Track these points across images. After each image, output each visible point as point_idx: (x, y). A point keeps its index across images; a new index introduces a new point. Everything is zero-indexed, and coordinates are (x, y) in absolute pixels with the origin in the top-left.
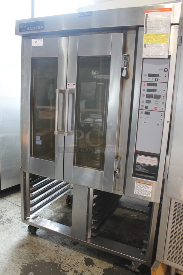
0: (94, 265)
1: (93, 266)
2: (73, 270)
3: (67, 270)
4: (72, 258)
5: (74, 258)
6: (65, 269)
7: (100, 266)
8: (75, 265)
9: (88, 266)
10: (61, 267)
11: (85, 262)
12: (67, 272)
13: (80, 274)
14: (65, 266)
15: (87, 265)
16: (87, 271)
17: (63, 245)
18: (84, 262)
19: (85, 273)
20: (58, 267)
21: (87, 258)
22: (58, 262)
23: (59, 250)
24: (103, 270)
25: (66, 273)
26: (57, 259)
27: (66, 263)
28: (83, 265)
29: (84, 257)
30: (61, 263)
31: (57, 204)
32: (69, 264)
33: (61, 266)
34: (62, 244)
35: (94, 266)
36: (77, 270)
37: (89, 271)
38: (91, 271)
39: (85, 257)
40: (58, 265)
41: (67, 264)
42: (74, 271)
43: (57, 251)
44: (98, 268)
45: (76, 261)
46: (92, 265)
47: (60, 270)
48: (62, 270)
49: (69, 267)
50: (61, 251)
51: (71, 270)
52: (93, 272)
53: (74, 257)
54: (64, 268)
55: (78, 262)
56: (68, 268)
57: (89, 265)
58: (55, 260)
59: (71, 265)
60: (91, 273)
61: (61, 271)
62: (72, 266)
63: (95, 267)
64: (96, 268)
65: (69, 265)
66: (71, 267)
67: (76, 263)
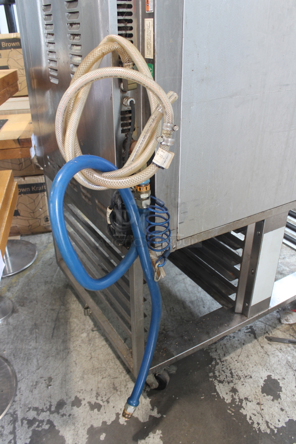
0: (277, 400)
1: (273, 400)
2: (232, 385)
3: (222, 378)
4: (246, 362)
5: (250, 365)
6: (219, 376)
7: (287, 409)
8: (242, 379)
9: (265, 394)
10: (215, 368)
11: (264, 384)
12: (220, 382)
13: (239, 399)
14: (223, 371)
15: (263, 392)
16: (255, 402)
17: (249, 332)
18: (262, 383)
19: (248, 403)
20: (212, 365)
21: (273, 378)
22: (217, 357)
23: (234, 337)
24: (287, 420)
25: (216, 383)
26: (219, 351)
27: (228, 366)
28: (256, 386)
29: (269, 374)
30: (221, 362)
31: (292, 254)
32: (233, 371)
33: (217, 367)
34: (247, 329)
35: (275, 401)
36: (238, 389)
37: (258, 404)
38: (262, 408)
39: (271, 375)
40: (214, 363)
41: (229, 369)
42: (233, 388)
43: (230, 337)
44: (282, 410)
45: (249, 373)
46: (272, 397)
47: (210, 372)
48: (214, 373)
49: (229, 375)
50: (236, 342)
51: (229, 383)
52: (265, 410)
53: (251, 363)
54: (219, 372)
55: (251, 377)
56: (226, 376)
57: (268, 395)
58: (216, 351)
59: (234, 374)
60: (259, 410)
61: (211, 374)
62: (236, 377)
63: (277, 405)
64: (277, 408)
65: (231, 373)
66: (232, 377)
67: (246, 377)
